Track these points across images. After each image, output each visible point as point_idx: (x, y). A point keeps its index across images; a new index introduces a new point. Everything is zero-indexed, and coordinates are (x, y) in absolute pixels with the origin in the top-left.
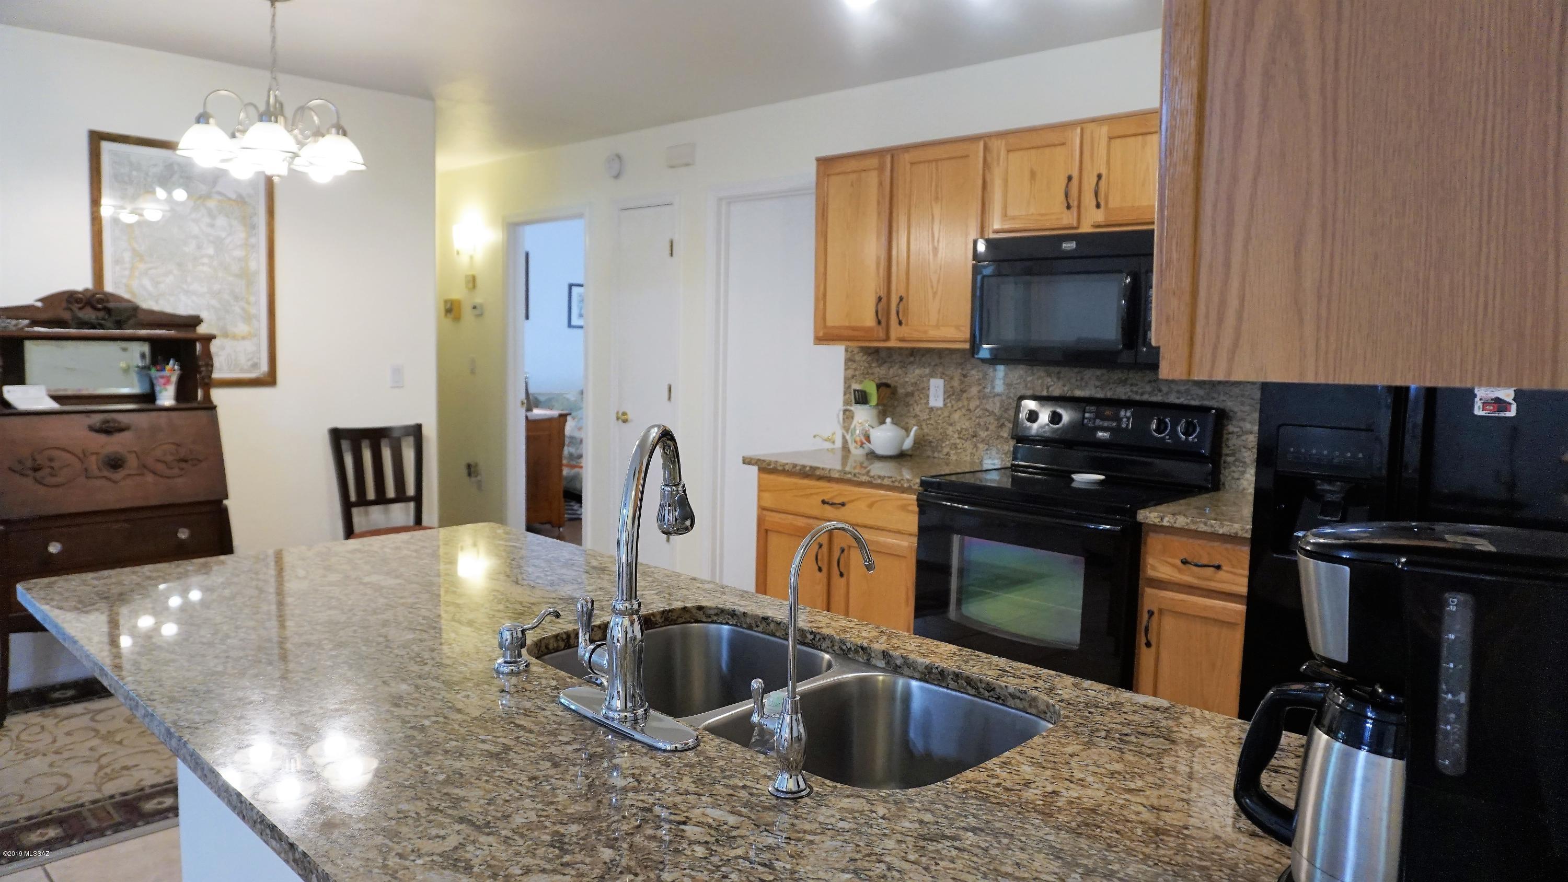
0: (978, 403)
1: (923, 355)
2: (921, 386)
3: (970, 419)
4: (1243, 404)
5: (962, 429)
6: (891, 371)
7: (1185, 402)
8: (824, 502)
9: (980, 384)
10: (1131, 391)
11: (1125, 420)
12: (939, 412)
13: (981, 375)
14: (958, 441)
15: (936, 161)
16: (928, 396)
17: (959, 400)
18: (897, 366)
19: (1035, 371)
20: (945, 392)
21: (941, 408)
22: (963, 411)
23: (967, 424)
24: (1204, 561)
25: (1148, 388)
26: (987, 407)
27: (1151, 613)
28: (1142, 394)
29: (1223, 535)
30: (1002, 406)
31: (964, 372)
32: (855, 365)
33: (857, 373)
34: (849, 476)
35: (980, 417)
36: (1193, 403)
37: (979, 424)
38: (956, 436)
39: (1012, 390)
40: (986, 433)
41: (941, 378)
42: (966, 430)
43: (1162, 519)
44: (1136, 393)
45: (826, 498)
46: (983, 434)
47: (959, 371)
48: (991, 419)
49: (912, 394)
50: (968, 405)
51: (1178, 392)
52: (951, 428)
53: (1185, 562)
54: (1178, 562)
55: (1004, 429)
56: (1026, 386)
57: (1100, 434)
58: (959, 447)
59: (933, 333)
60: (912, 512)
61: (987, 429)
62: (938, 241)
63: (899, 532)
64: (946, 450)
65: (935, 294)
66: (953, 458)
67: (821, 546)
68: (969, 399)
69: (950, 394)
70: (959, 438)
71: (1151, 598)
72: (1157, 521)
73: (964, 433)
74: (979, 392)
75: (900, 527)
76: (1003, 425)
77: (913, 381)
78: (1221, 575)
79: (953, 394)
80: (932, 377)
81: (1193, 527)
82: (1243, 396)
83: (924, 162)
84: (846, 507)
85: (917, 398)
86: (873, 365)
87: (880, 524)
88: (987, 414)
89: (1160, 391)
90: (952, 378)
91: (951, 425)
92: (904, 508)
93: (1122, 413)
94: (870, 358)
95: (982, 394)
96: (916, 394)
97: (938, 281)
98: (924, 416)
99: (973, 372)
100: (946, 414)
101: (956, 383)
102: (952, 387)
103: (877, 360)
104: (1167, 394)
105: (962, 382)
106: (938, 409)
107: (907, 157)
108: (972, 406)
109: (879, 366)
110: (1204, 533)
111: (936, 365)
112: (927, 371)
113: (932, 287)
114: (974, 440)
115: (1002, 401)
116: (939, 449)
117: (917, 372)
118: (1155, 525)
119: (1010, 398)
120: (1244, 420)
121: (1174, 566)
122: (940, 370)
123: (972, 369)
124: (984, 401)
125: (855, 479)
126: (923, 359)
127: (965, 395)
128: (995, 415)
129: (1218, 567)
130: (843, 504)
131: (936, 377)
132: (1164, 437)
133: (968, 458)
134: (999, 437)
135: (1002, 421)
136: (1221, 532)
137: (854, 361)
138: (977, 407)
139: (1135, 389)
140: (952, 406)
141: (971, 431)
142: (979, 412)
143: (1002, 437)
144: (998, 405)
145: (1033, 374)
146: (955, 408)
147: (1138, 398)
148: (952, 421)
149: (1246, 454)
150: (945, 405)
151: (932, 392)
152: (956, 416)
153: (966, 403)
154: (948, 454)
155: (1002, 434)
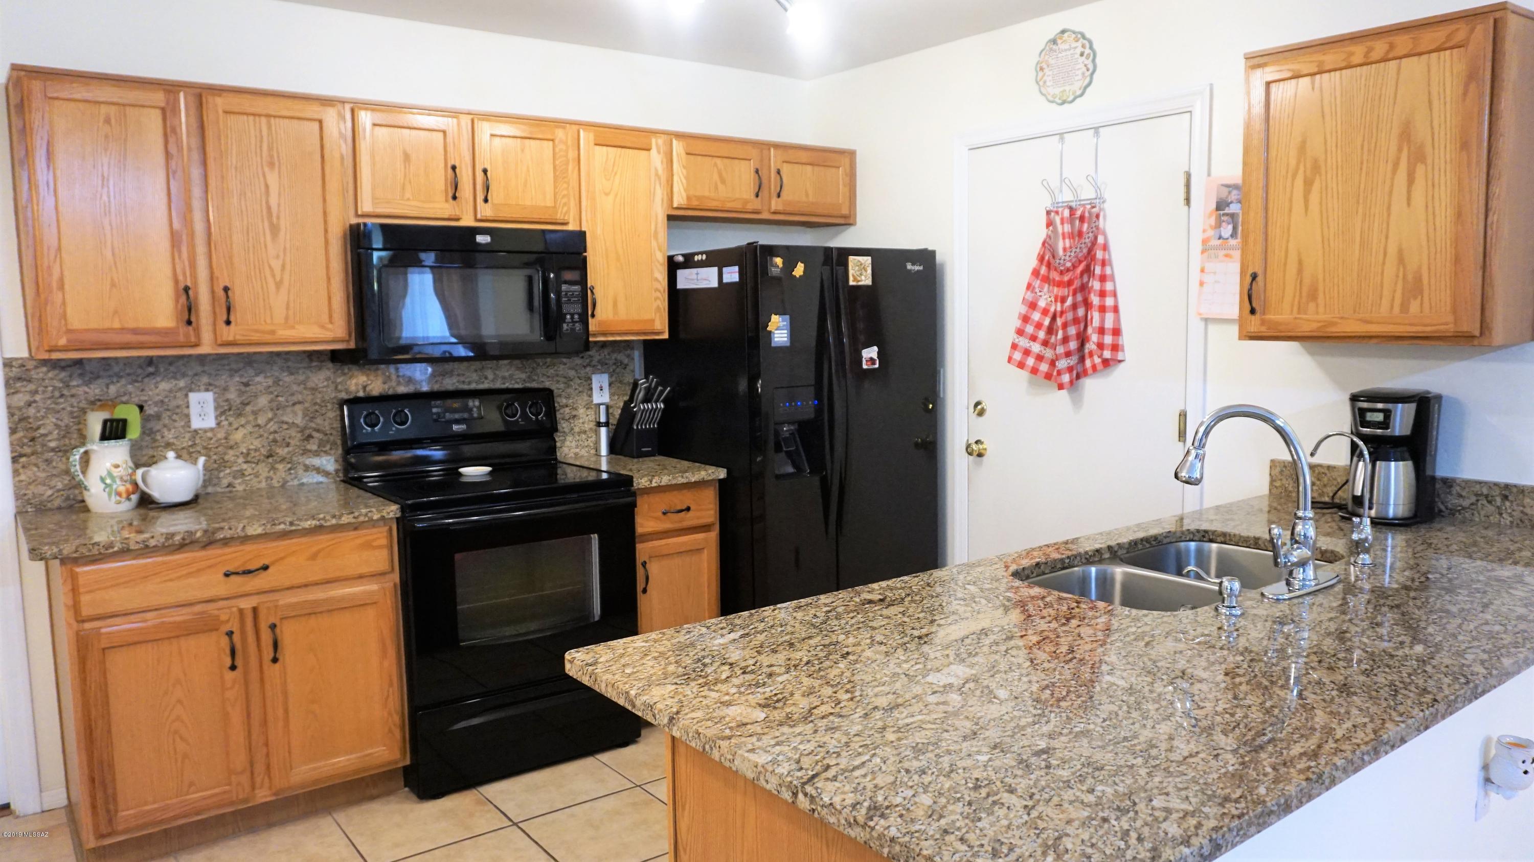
0: (270, 415)
1: (171, 364)
2: (174, 403)
3: (261, 436)
4: (558, 382)
5: (249, 450)
6: (113, 389)
7: (511, 386)
8: (227, 575)
9: (271, 393)
10: (458, 382)
11: (475, 409)
12: (209, 434)
13: (270, 381)
14: (245, 466)
15: (268, 116)
16: (188, 416)
17: (240, 415)
18: (123, 381)
19: (346, 371)
20: (216, 408)
21: (212, 430)
22: (249, 428)
23: (257, 443)
24: (679, 508)
25: (475, 376)
26: (285, 419)
27: (644, 564)
28: (470, 383)
29: (695, 482)
30: (305, 415)
31: (244, 380)
32: (31, 387)
33: (38, 397)
34: (282, 526)
35: (275, 432)
36: (517, 386)
37: (275, 441)
38: (241, 460)
39: (320, 396)
40: (286, 450)
41: (207, 390)
42: (256, 450)
43: (651, 482)
44: (464, 382)
45: (231, 568)
46: (282, 452)
47: (238, 379)
48: (293, 432)
49: (158, 417)
50: (256, 419)
51: (504, 378)
52: (231, 452)
53: (664, 514)
54: (660, 514)
55: (312, 441)
56: (336, 388)
57: (455, 427)
58: (246, 473)
59: (285, 333)
60: (380, 547)
61: (288, 445)
62: (278, 218)
63: (361, 577)
64: (225, 482)
65: (278, 285)
66: (240, 488)
67: (230, 634)
68: (255, 413)
69: (222, 411)
70: (246, 462)
71: (643, 550)
72: (647, 484)
73: (253, 454)
74: (271, 401)
75: (364, 570)
76: (310, 437)
77: (157, 398)
78: (690, 514)
79: (230, 410)
80: (191, 390)
81: (674, 482)
82: (557, 375)
83: (247, 114)
84: (270, 570)
85: (167, 421)
86: (74, 383)
87: (331, 575)
88: (285, 426)
89: (486, 378)
90: (226, 389)
91: (231, 448)
92: (368, 546)
93: (471, 403)
94: (63, 375)
95: (274, 405)
96: (165, 415)
97: (283, 267)
98: (186, 442)
99: (258, 379)
100: (221, 435)
101: (232, 395)
102: (227, 400)
103: (81, 375)
104: (493, 381)
105: (241, 394)
106: (205, 431)
107: (220, 102)
108: (261, 421)
109: (87, 383)
110: (683, 484)
111: (196, 375)
112: (182, 383)
113: (273, 276)
114: (270, 460)
115: (307, 409)
116: (215, 481)
117: (164, 386)
118: (646, 488)
119: (316, 404)
120: (560, 396)
121: (657, 518)
122: (205, 379)
123: (257, 375)
124: (280, 412)
125: (293, 528)
126: (172, 369)
127: (248, 409)
128: (298, 426)
129: (688, 509)
130: (265, 568)
131: (199, 391)
132: (517, 420)
133: (263, 485)
134: (306, 452)
135: (307, 432)
136: (693, 480)
137: (30, 381)
138: (270, 420)
139: (462, 379)
140: (230, 424)
141: (264, 451)
142: (272, 426)
143: (310, 451)
144: (300, 414)
145: (345, 374)
146: (235, 426)
147: (466, 387)
148: (232, 443)
149: (564, 425)
150: (218, 424)
151: (194, 411)
152: (238, 436)
153: (251, 418)
154: (229, 485)
155: (309, 447)
